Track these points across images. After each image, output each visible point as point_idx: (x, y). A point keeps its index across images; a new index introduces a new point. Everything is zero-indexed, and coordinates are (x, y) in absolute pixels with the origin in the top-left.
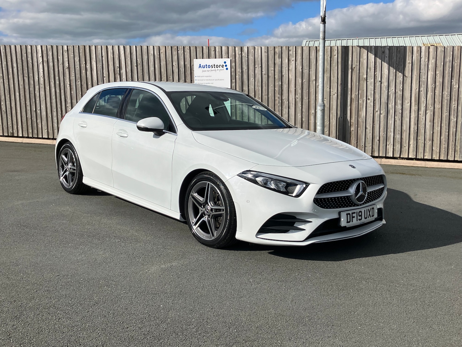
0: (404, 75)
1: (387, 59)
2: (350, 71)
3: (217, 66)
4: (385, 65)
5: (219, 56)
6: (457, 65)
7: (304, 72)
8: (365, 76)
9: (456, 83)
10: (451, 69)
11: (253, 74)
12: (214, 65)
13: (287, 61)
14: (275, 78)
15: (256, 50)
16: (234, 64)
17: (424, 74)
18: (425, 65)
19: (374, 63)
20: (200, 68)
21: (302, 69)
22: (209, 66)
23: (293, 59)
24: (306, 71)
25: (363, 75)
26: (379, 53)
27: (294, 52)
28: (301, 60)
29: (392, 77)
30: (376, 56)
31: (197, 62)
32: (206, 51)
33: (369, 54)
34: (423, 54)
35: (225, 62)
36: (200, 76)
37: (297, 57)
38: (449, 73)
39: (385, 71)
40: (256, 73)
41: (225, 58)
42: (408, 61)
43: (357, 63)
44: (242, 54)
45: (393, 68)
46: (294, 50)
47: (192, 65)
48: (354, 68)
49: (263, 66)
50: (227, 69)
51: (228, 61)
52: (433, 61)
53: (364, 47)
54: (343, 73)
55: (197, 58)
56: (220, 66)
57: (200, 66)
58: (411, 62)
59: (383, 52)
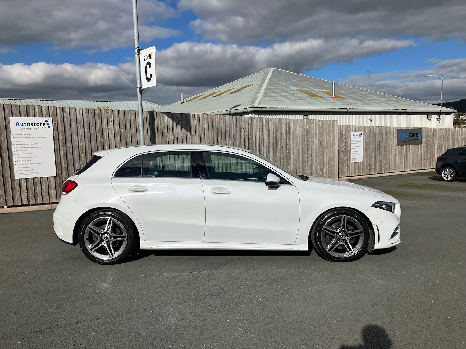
0: (191, 134)
1: (180, 122)
2: (156, 130)
3: (38, 125)
4: (179, 127)
5: (39, 114)
6: (220, 127)
7: (121, 130)
8: (167, 134)
9: (220, 139)
10: (217, 130)
11: (76, 132)
12: (34, 123)
13: (106, 121)
14: (96, 135)
15: (78, 111)
16: (56, 123)
17: (203, 133)
18: (203, 127)
19: (172, 125)
20: (18, 126)
21: (120, 128)
22: (29, 125)
23: (111, 120)
24: (123, 130)
25: (165, 134)
26: (175, 117)
27: (112, 114)
28: (118, 121)
29: (184, 136)
30: (173, 120)
31: (13, 121)
32: (24, 109)
33: (168, 118)
34: (201, 119)
35: (46, 121)
36: (18, 134)
37: (114, 118)
38: (216, 132)
39: (180, 131)
40: (78, 131)
41: (45, 117)
42: (192, 124)
43: (160, 125)
44: (63, 114)
45: (185, 129)
46: (112, 113)
47: (7, 122)
48: (159, 128)
49: (85, 125)
50: (49, 127)
51: (50, 120)
52: (207, 124)
53: (164, 113)
54: (152, 132)
55: (13, 116)
56: (41, 124)
57: (17, 124)
58: (194, 125)
59: (177, 117)
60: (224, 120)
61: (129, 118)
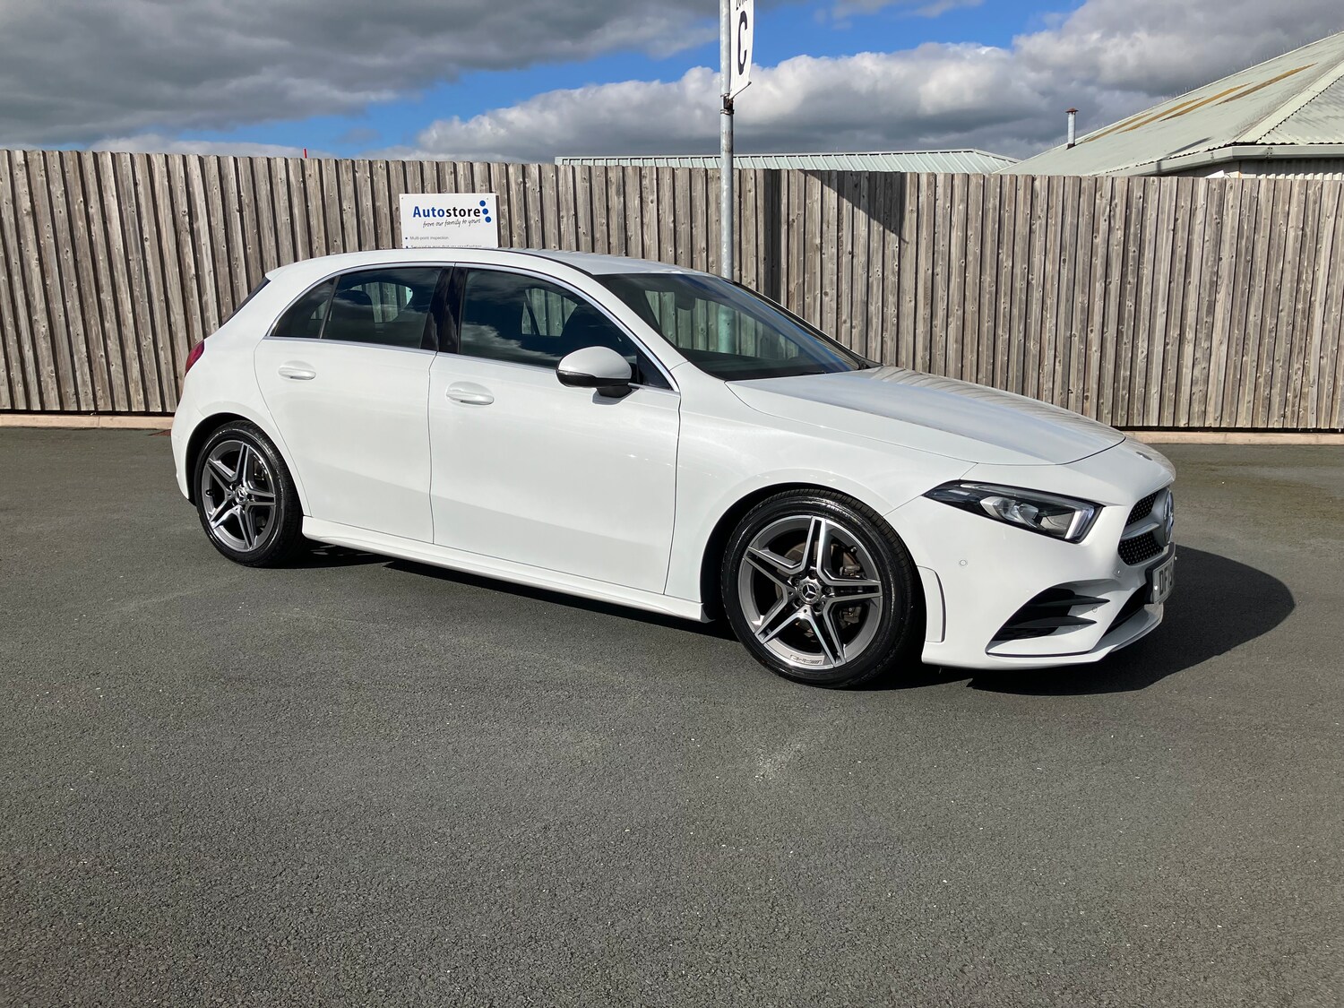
0: (901, 239)
1: (864, 201)
2: (784, 228)
3: (463, 213)
4: (861, 216)
5: (466, 186)
6: (1009, 217)
7: (678, 229)
8: (818, 241)
9: (1008, 256)
10: (997, 226)
11: (557, 233)
12: (455, 210)
13: (637, 201)
14: (609, 243)
15: (561, 175)
16: (506, 207)
17: (944, 235)
18: (944, 217)
19: (836, 210)
20: (417, 216)
21: (674, 221)
22: (441, 213)
23: (651, 198)
24: (683, 229)
25: (812, 239)
26: (848, 185)
27: (655, 181)
28: (672, 201)
29: (875, 244)
30: (840, 194)
31: (407, 202)
32: (432, 173)
33: (826, 188)
34: (940, 190)
35: (483, 203)
36: (417, 238)
37: (661, 193)
38: (993, 234)
39: (862, 229)
40: (562, 230)
41: (481, 192)
42: (910, 206)
43: (799, 209)
44: (525, 183)
45: (879, 221)
46: (655, 176)
47: (394, 208)
48: (793, 221)
49: (581, 214)
50: (488, 220)
51: (491, 200)
52: (961, 207)
53: (813, 173)
54: (770, 233)
55: (406, 192)
56: (469, 211)
57: (417, 212)
58: (915, 209)
59: (856, 186)
60: (1029, 192)
61: (703, 193)
